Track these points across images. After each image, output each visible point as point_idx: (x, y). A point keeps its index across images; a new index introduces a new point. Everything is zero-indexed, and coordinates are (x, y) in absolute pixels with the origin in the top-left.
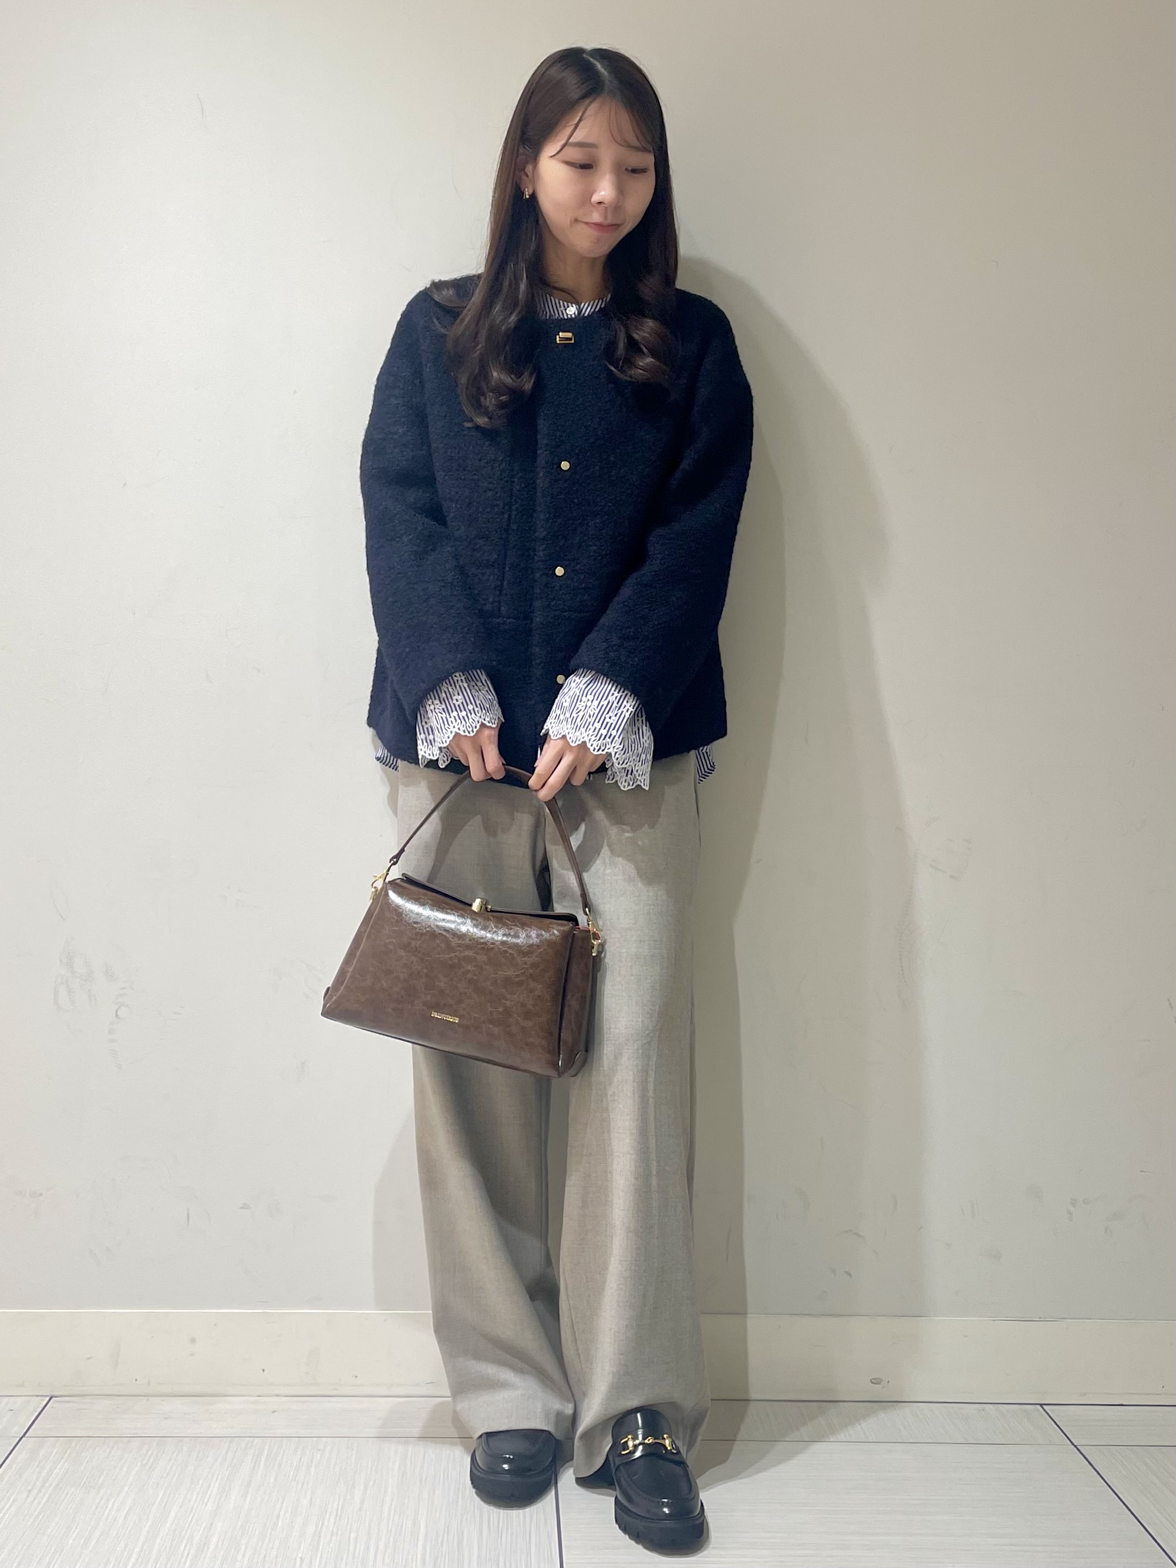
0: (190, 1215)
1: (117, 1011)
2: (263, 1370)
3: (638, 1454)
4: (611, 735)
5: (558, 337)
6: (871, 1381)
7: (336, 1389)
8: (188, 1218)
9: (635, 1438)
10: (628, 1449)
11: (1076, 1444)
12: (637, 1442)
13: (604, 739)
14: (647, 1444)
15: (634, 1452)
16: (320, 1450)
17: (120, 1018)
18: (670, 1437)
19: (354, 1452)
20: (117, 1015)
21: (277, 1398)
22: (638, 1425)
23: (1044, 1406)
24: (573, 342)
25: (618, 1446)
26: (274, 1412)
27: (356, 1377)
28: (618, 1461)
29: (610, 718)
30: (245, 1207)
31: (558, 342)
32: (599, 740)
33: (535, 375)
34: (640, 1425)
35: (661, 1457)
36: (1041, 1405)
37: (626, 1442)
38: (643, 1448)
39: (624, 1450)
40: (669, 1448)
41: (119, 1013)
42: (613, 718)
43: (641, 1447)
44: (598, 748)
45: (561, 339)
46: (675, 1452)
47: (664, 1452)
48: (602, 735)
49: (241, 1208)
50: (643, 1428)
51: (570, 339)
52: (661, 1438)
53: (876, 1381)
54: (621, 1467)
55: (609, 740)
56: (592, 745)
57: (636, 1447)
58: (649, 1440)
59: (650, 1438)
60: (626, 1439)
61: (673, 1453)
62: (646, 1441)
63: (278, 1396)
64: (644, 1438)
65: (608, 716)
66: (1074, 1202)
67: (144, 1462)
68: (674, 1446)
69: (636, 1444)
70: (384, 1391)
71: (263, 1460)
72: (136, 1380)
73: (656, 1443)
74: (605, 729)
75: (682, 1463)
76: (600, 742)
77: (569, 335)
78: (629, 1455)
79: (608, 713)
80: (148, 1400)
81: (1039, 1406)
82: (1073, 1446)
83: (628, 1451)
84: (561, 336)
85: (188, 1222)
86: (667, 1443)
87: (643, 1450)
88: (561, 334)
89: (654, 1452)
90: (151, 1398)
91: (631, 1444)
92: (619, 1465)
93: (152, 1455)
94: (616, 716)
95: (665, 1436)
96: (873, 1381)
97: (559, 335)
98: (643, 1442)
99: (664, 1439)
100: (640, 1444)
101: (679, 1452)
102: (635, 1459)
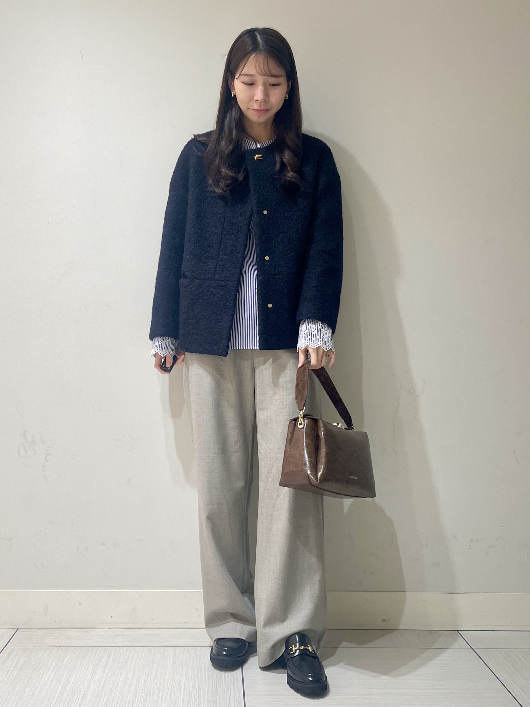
0: (79, 548)
1: (46, 458)
2: (112, 617)
3: (297, 654)
4: (317, 339)
5: (255, 157)
6: (382, 621)
7: (144, 625)
8: (78, 550)
9: (296, 646)
10: (293, 651)
11: (473, 648)
12: (296, 648)
13: (315, 341)
14: (301, 649)
15: (295, 652)
16: (137, 652)
17: (47, 460)
18: (311, 646)
19: (152, 653)
20: (46, 459)
21: (118, 629)
22: (297, 640)
23: (459, 632)
24: (262, 158)
25: (288, 650)
26: (116, 635)
27: (153, 620)
28: (288, 657)
29: (314, 332)
30: (103, 544)
31: (255, 159)
32: (313, 343)
33: (244, 173)
34: (298, 641)
35: (306, 654)
36: (458, 631)
37: (292, 648)
38: (299, 651)
39: (291, 652)
40: (311, 651)
41: (47, 458)
42: (315, 331)
43: (298, 651)
44: (314, 345)
45: (257, 157)
46: (313, 652)
47: (308, 653)
48: (313, 340)
49: (101, 545)
50: (299, 642)
51: (261, 157)
52: (307, 646)
53: (384, 621)
54: (290, 660)
55: (317, 341)
56: (311, 346)
57: (296, 650)
58: (302, 648)
59: (302, 646)
60: (292, 647)
61: (312, 653)
62: (301, 648)
63: (118, 628)
64: (300, 646)
65: (312, 332)
66: (472, 541)
67: (59, 658)
68: (313, 650)
69: (296, 649)
70: (165, 626)
71: (112, 657)
72: (55, 621)
73: (305, 649)
74: (313, 337)
75: (316, 658)
76: (314, 343)
77: (261, 155)
78: (294, 654)
79: (312, 330)
80: (61, 630)
81: (456, 631)
82: (472, 649)
83: (292, 652)
84: (257, 156)
85: (78, 551)
86: (310, 649)
87: (299, 652)
88: (256, 155)
89: (304, 653)
90: (61, 629)
91: (294, 649)
92: (289, 659)
93: (62, 654)
94: (315, 330)
95: (309, 646)
96: (383, 620)
97: (256, 156)
98: (299, 648)
99: (308, 647)
100: (298, 649)
101: (315, 653)
102: (295, 656)
